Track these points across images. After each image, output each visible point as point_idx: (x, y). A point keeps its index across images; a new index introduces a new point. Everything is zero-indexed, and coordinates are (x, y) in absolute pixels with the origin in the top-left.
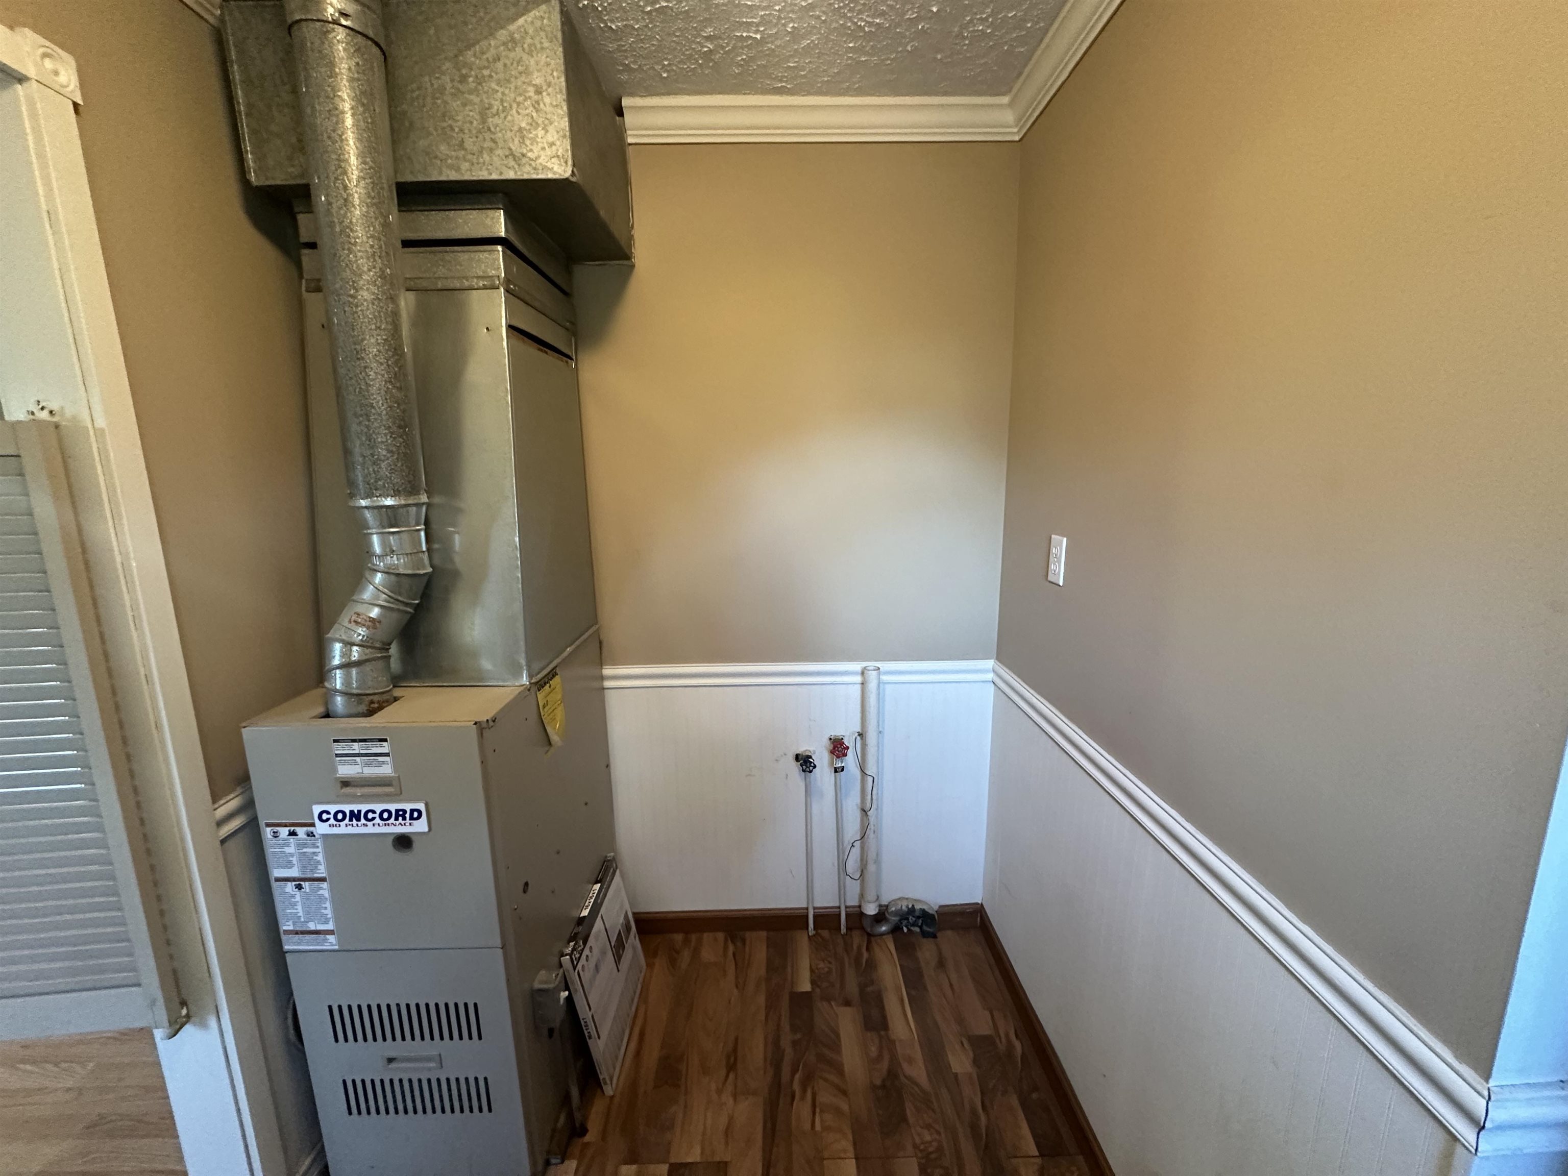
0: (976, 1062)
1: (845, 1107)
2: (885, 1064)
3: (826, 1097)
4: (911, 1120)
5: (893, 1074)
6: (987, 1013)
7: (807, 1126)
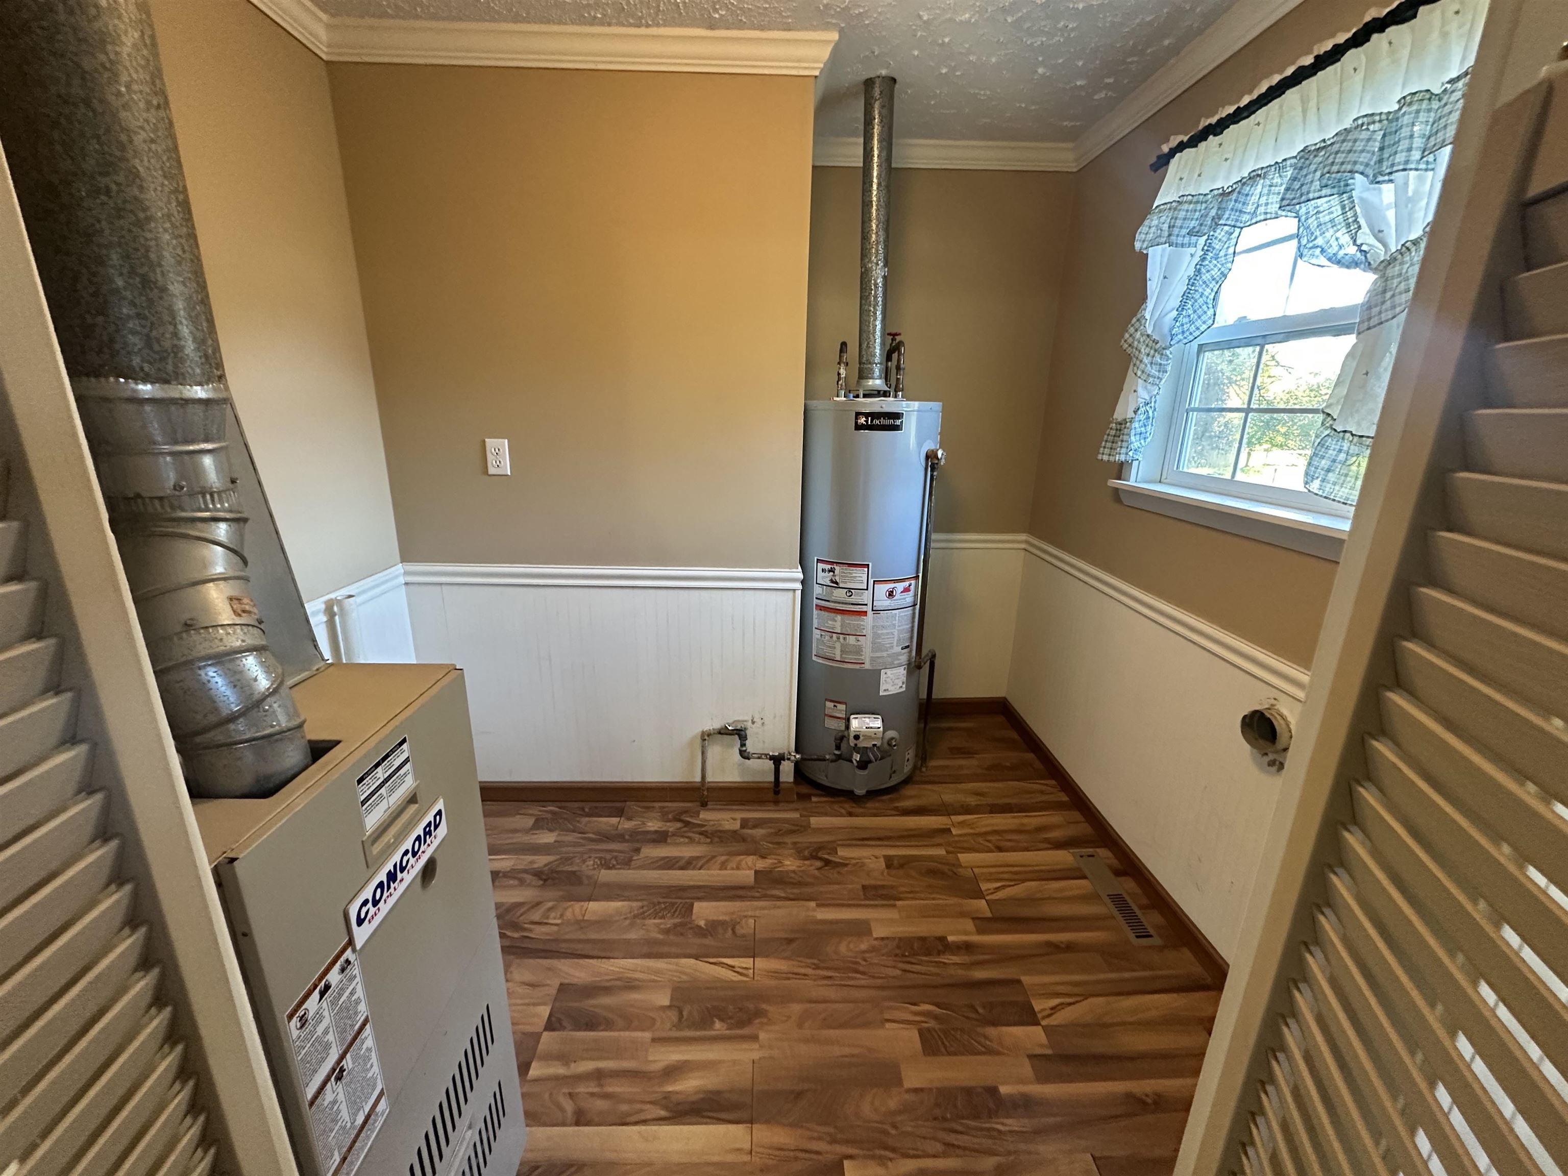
0: (551, 830)
1: (550, 904)
2: (528, 877)
3: (536, 916)
4: (575, 868)
5: (538, 874)
6: (518, 816)
7: (555, 928)
